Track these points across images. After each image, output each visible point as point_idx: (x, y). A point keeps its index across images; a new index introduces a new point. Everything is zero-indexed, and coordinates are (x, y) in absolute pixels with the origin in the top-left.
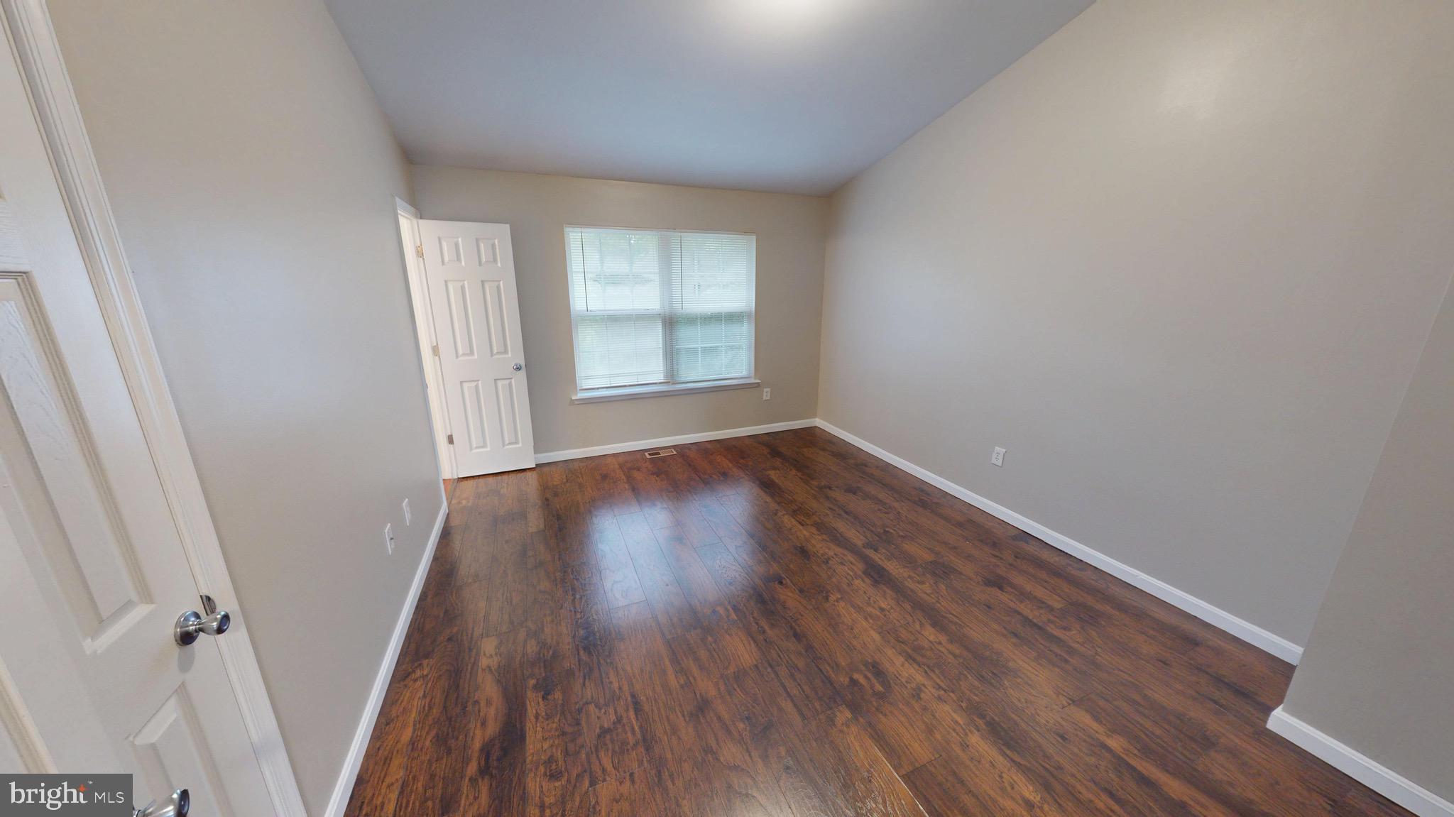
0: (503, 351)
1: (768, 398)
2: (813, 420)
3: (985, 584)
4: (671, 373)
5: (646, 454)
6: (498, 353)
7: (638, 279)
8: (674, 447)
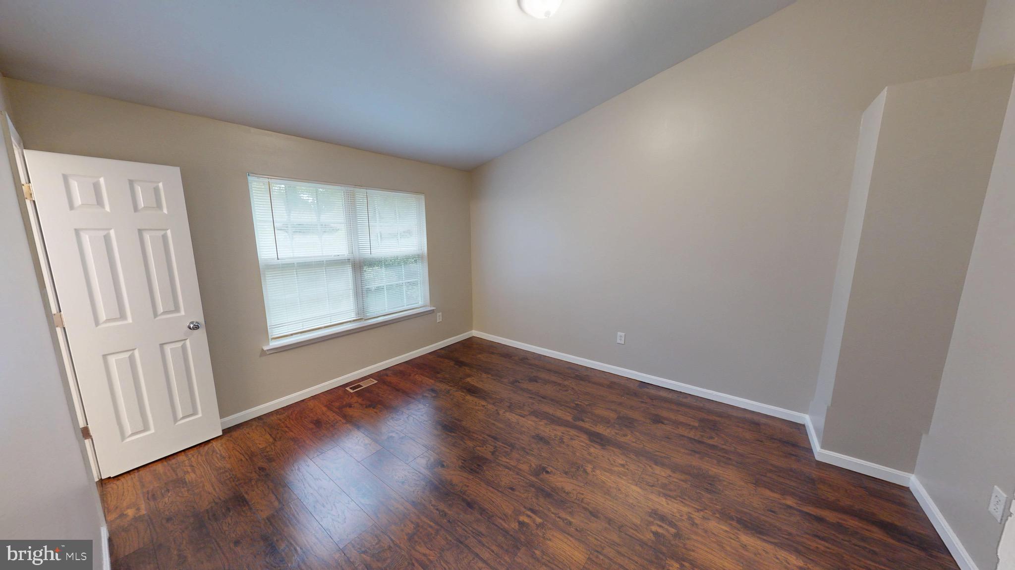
0: (173, 308)
1: (441, 320)
2: (470, 332)
3: (653, 423)
4: (361, 310)
5: (348, 389)
6: (164, 313)
7: (326, 229)
8: (371, 376)
